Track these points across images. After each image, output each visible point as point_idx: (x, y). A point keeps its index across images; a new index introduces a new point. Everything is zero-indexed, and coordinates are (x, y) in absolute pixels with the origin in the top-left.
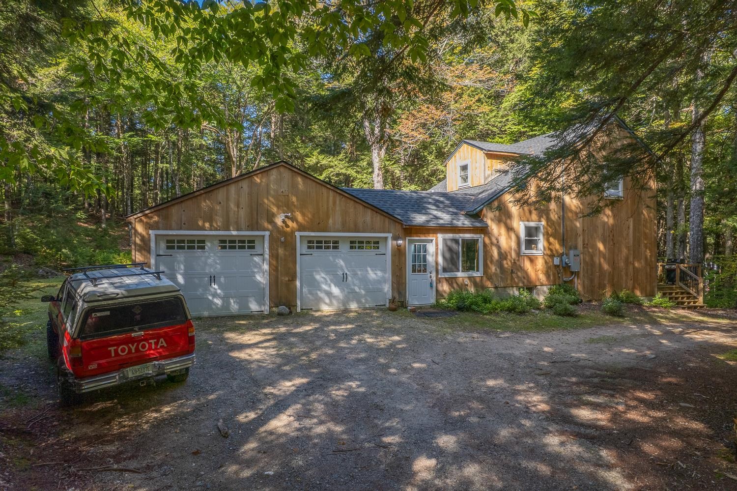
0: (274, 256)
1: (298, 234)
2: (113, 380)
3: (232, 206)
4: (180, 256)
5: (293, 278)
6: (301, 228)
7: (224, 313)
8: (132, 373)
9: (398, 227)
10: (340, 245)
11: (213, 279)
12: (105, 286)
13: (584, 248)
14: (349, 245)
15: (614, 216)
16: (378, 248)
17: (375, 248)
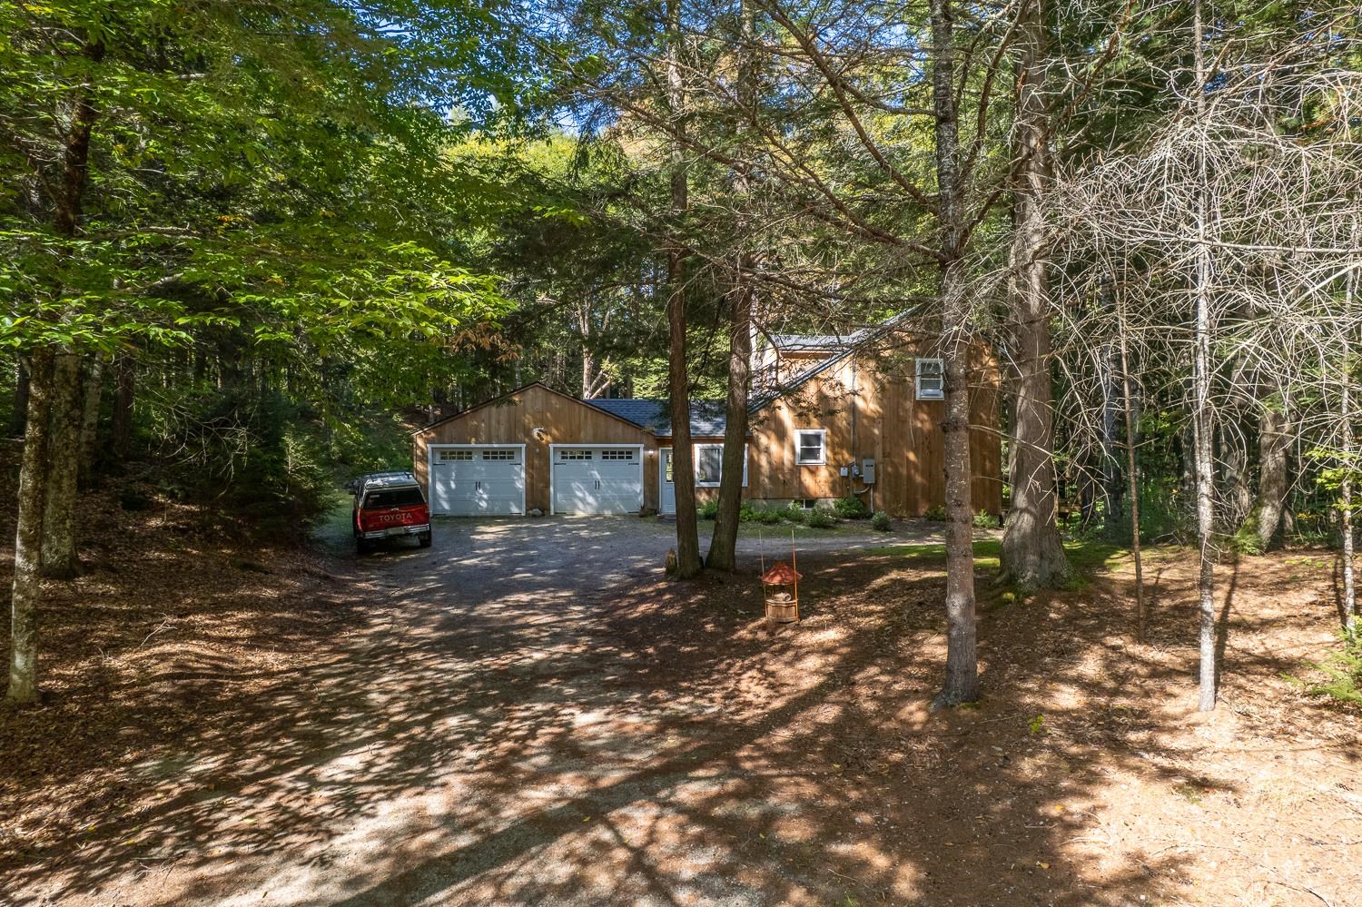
0: (530, 466)
1: (551, 446)
2: (380, 534)
3: (493, 422)
4: (453, 465)
5: (548, 485)
6: (556, 440)
7: (488, 513)
8: (391, 531)
9: (651, 438)
10: (593, 455)
11: (478, 485)
12: (379, 482)
13: (884, 456)
14: (601, 456)
15: (932, 420)
16: (631, 458)
17: (627, 458)
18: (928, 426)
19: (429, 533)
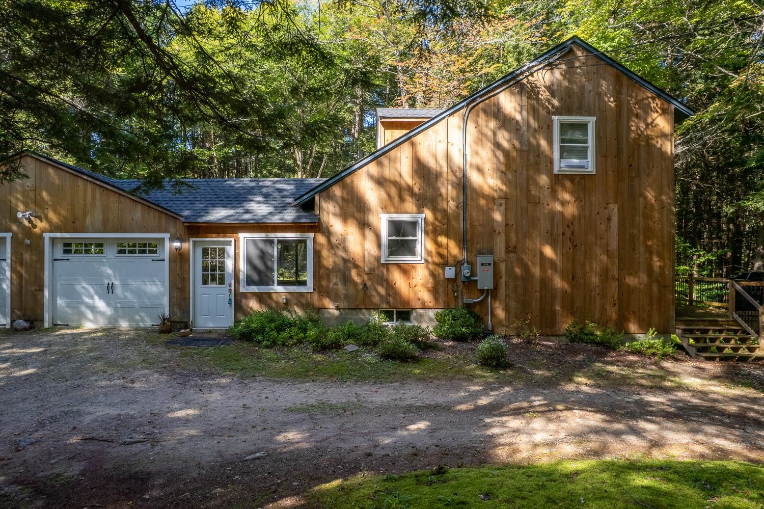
0: (17, 262)
1: (47, 236)
5: (41, 289)
6: (54, 228)
9: (179, 225)
10: (105, 248)
13: (508, 251)
14: (115, 249)
16: (155, 252)
17: (151, 252)
18: (571, 210)
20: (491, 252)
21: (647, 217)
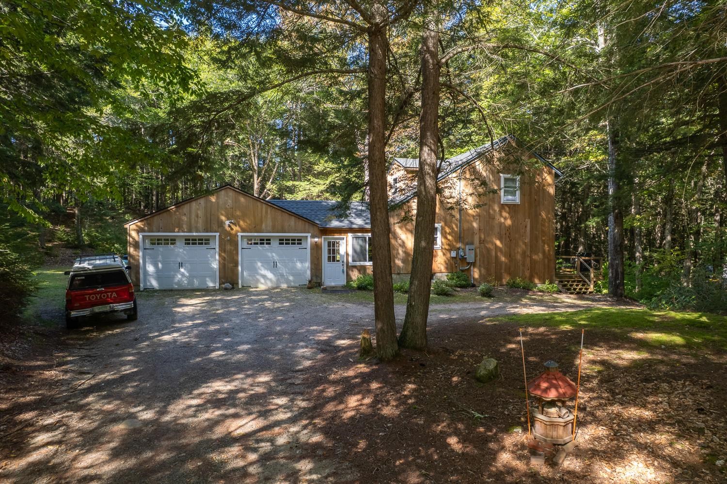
0: (222, 249)
1: (240, 234)
2: (86, 312)
3: (193, 216)
4: (161, 248)
5: (237, 265)
6: (243, 230)
7: (189, 287)
8: (97, 309)
9: (316, 229)
10: (272, 242)
11: (181, 265)
12: (85, 265)
13: (480, 243)
14: (278, 242)
15: (511, 218)
16: (301, 244)
17: (298, 244)
18: (509, 222)
19: (135, 309)
20: (472, 243)
21: (543, 225)
